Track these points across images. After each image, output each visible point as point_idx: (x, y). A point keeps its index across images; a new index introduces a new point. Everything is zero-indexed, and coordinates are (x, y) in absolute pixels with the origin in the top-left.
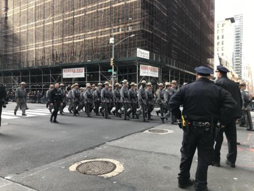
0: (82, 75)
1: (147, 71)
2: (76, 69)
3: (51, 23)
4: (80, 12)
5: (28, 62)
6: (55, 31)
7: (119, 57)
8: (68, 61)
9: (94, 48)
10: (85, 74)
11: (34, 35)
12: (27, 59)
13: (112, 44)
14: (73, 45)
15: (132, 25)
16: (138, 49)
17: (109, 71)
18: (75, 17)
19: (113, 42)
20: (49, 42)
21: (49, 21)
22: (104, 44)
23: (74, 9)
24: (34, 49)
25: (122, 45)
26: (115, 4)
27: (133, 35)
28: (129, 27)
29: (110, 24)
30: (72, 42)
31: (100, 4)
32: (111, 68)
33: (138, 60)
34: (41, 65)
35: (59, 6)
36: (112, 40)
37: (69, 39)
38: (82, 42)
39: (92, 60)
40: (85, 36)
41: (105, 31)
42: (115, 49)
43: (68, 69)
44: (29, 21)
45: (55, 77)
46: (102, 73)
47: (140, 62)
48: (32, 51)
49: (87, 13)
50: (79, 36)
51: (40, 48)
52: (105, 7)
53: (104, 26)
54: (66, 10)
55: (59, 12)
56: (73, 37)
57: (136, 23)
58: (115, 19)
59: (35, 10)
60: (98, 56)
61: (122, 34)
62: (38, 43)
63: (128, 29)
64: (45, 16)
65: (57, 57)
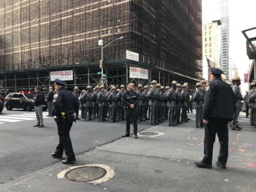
0: (70, 78)
1: (136, 73)
2: (64, 72)
3: (38, 25)
4: (67, 14)
5: (13, 65)
6: (41, 34)
7: (109, 59)
8: (56, 64)
9: (82, 50)
10: (74, 77)
11: (19, 37)
12: (12, 62)
13: (101, 46)
14: (61, 47)
15: (120, 28)
16: (127, 52)
17: (99, 73)
18: (63, 18)
19: (102, 45)
20: (36, 45)
21: (35, 23)
22: (93, 47)
23: (61, 11)
24: (20, 51)
25: (111, 47)
26: (103, 5)
27: (122, 37)
28: (118, 29)
29: (99, 26)
30: (59, 44)
31: (87, 5)
32: (100, 70)
33: (127, 62)
34: (27, 68)
35: (45, 7)
36: (100, 42)
37: (56, 41)
38: (70, 44)
39: (80, 62)
40: (72, 39)
41: (93, 33)
42: (104, 51)
43: (55, 72)
44: (14, 23)
45: (43, 80)
46: (92, 76)
47: (129, 64)
48: (18, 53)
49: (75, 15)
50: (67, 38)
51: (26, 50)
52: (93, 8)
53: (92, 28)
54: (53, 12)
55: (45, 14)
56: (61, 40)
57: (125, 25)
58: (104, 21)
59: (21, 11)
60: (87, 59)
61: (111, 36)
62: (23, 46)
63: (117, 31)
64: (31, 17)
65: (44, 59)
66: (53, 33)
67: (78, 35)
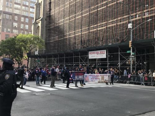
0: (104, 56)
2: (99, 51)
3: (80, 16)
4: (102, 6)
6: (83, 23)
8: (93, 45)
9: (114, 33)
10: (107, 55)
11: (68, 26)
13: (130, 28)
15: (148, 11)
17: (128, 52)
18: (99, 9)
19: (131, 27)
20: (79, 31)
21: (78, 15)
22: (123, 30)
23: (98, 4)
24: (68, 37)
25: (140, 29)
27: (150, 20)
28: (146, 13)
29: (129, 12)
30: (96, 29)
32: (130, 49)
34: (72, 49)
35: (86, 3)
36: (130, 26)
37: (94, 28)
38: (104, 29)
39: (112, 43)
40: (106, 25)
41: (124, 18)
42: (133, 33)
43: (92, 52)
44: (65, 17)
45: (83, 58)
46: (122, 54)
48: (67, 38)
49: (108, 5)
50: (102, 25)
51: (72, 36)
53: (123, 14)
54: (92, 5)
55: (86, 8)
56: (97, 26)
57: (152, 9)
58: (133, 8)
59: (69, 8)
60: (118, 40)
61: (139, 20)
62: (70, 33)
63: (145, 15)
64: (76, 12)
65: (84, 42)
66: (92, 21)
67: (111, 21)
